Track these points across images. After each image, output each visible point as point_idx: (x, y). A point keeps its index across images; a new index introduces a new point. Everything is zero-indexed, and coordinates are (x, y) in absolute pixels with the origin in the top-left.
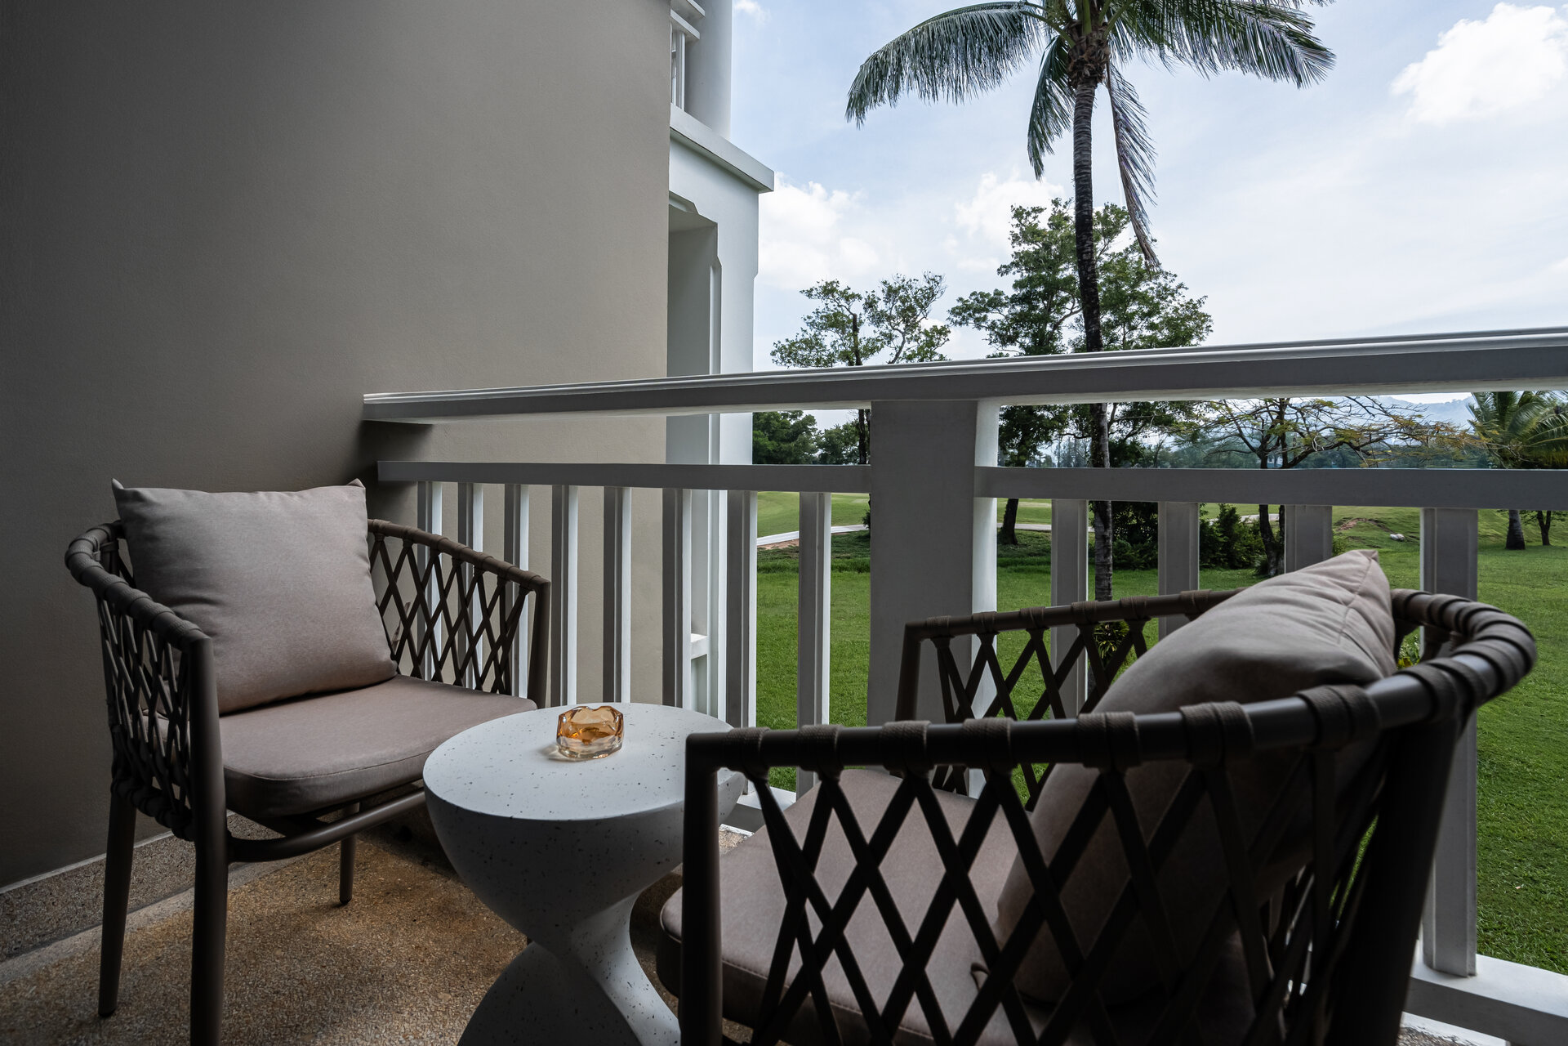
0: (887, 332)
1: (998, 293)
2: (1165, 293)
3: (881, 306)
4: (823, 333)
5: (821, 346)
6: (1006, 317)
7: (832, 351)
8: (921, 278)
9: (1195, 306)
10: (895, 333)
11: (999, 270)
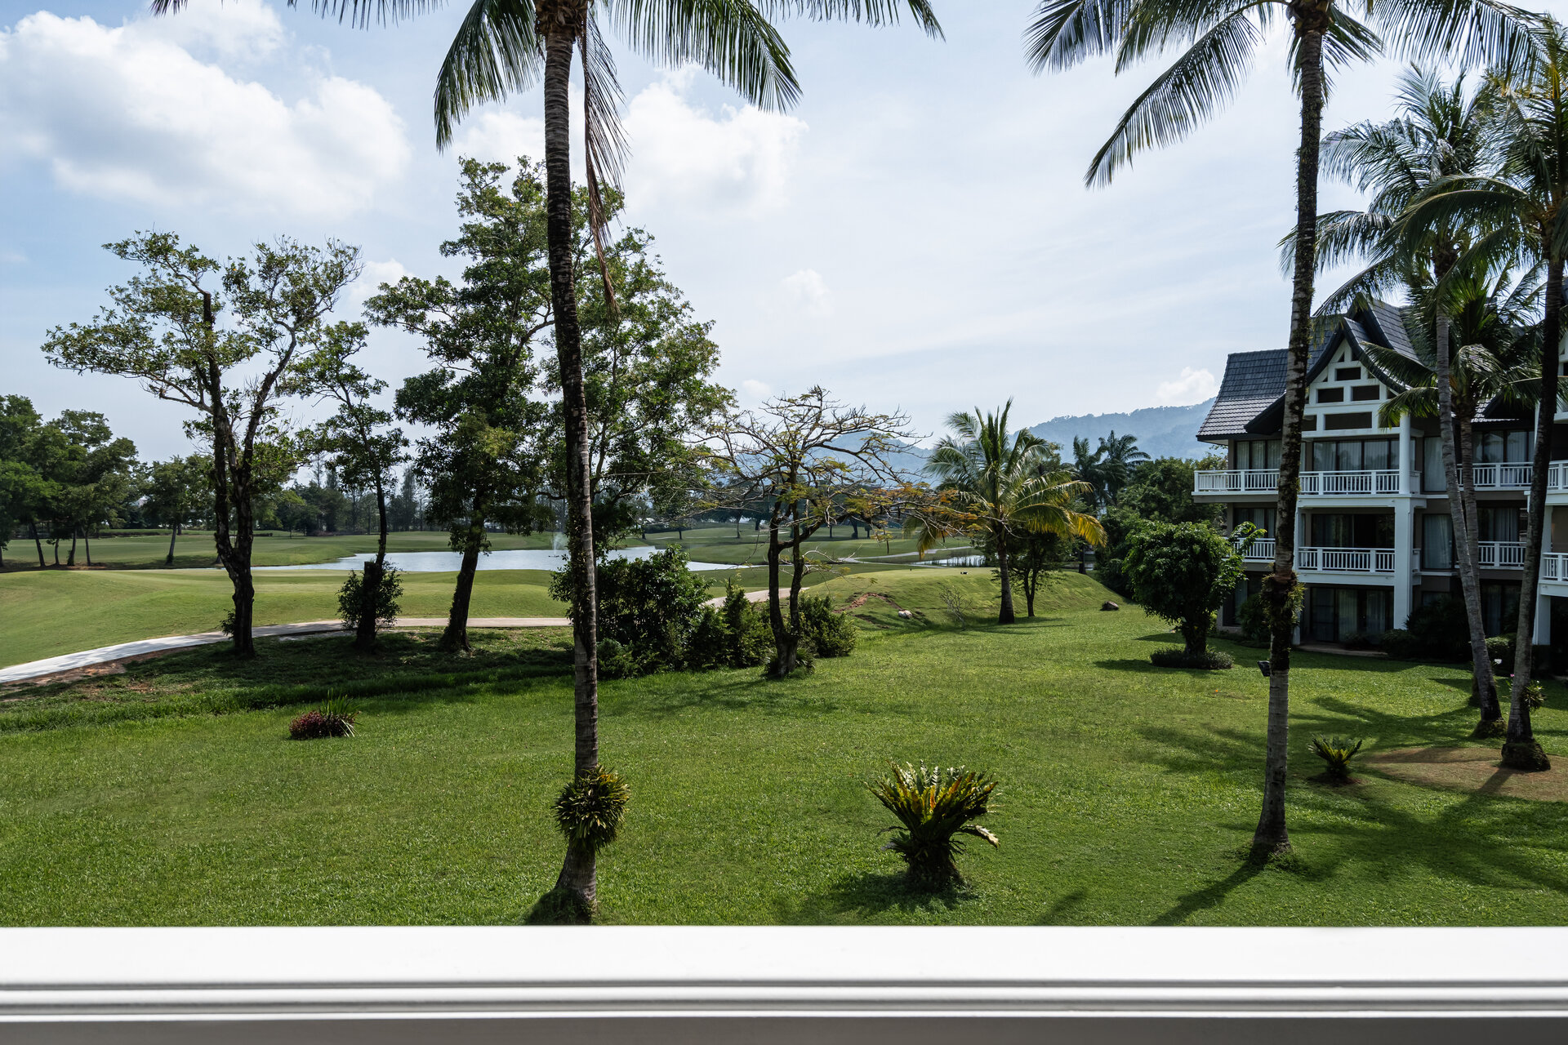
0: (266, 326)
1: (442, 283)
2: (667, 310)
3: (255, 283)
4: (149, 317)
5: (145, 338)
7: (164, 348)
8: (323, 247)
9: (701, 332)
10: (280, 328)
11: (443, 247)
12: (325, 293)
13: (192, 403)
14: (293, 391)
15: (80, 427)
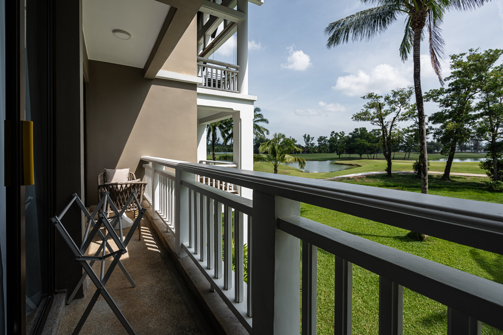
0: (394, 107)
1: (442, 89)
4: (370, 109)
5: (369, 114)
6: (447, 97)
7: (373, 115)
10: (397, 107)
12: (408, 97)
13: (379, 125)
14: (402, 120)
15: (375, 132)
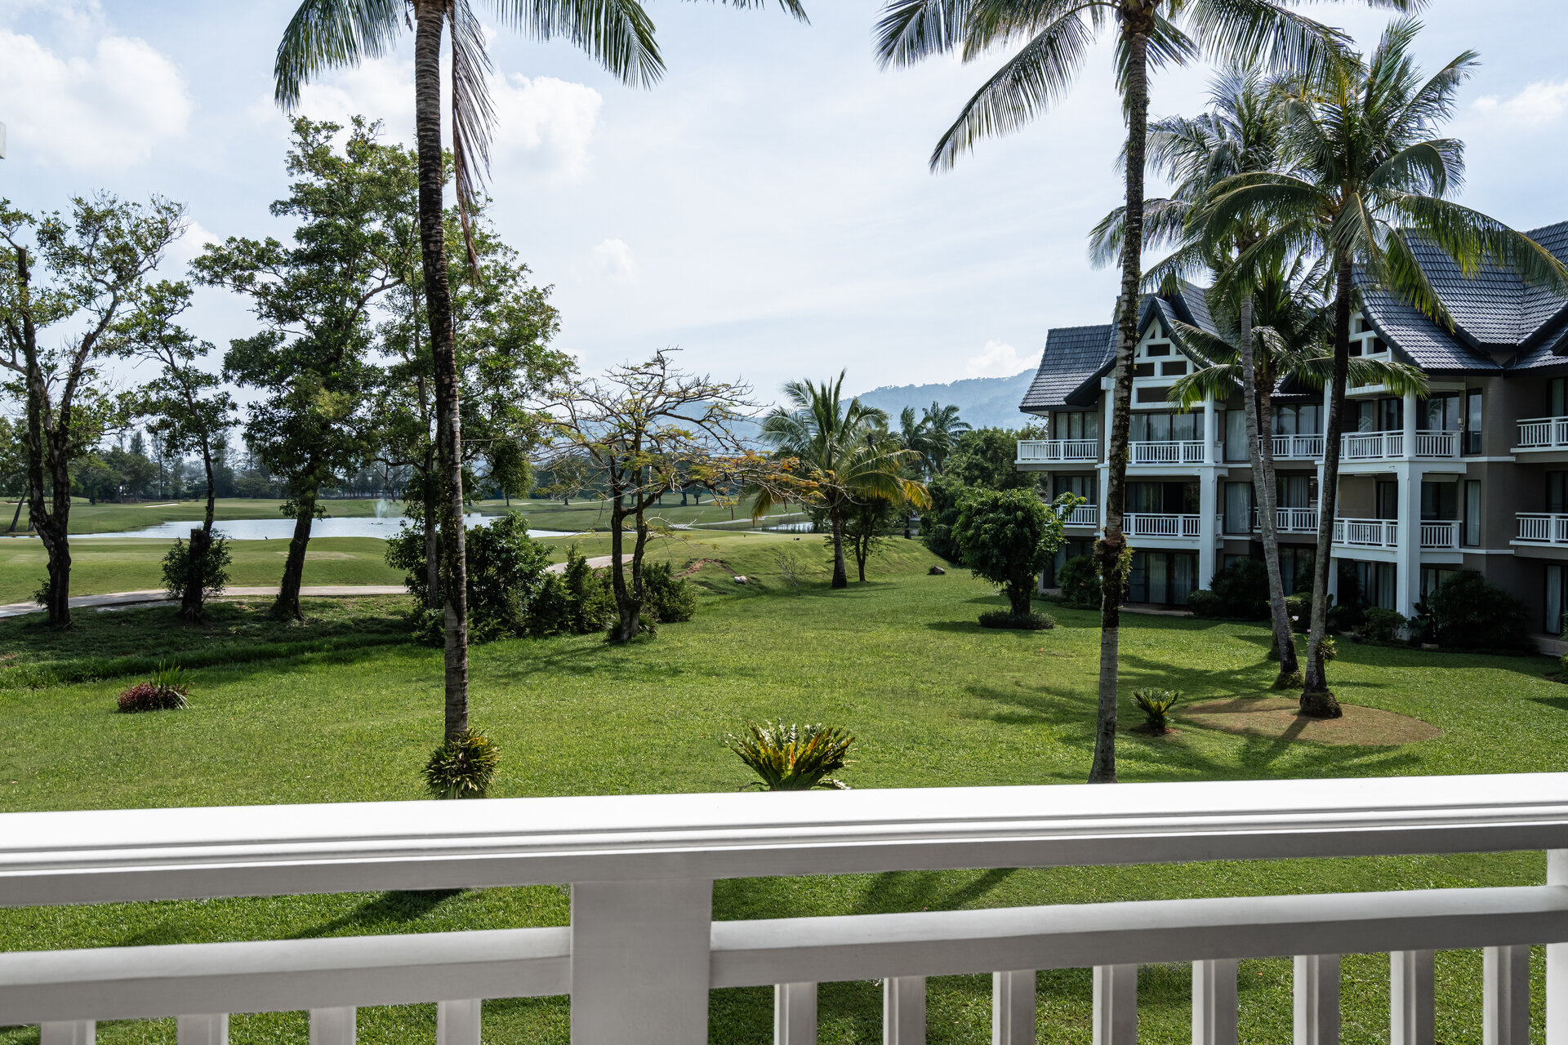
0: (85, 283)
1: (272, 244)
2: (505, 275)
3: (72, 239)
6: (286, 280)
8: (145, 202)
9: (540, 296)
10: (100, 287)
11: (273, 206)
12: (148, 251)
14: (109, 353)
